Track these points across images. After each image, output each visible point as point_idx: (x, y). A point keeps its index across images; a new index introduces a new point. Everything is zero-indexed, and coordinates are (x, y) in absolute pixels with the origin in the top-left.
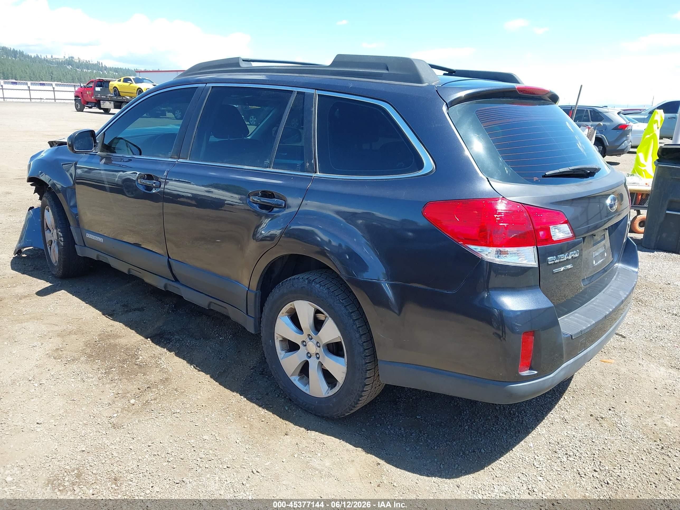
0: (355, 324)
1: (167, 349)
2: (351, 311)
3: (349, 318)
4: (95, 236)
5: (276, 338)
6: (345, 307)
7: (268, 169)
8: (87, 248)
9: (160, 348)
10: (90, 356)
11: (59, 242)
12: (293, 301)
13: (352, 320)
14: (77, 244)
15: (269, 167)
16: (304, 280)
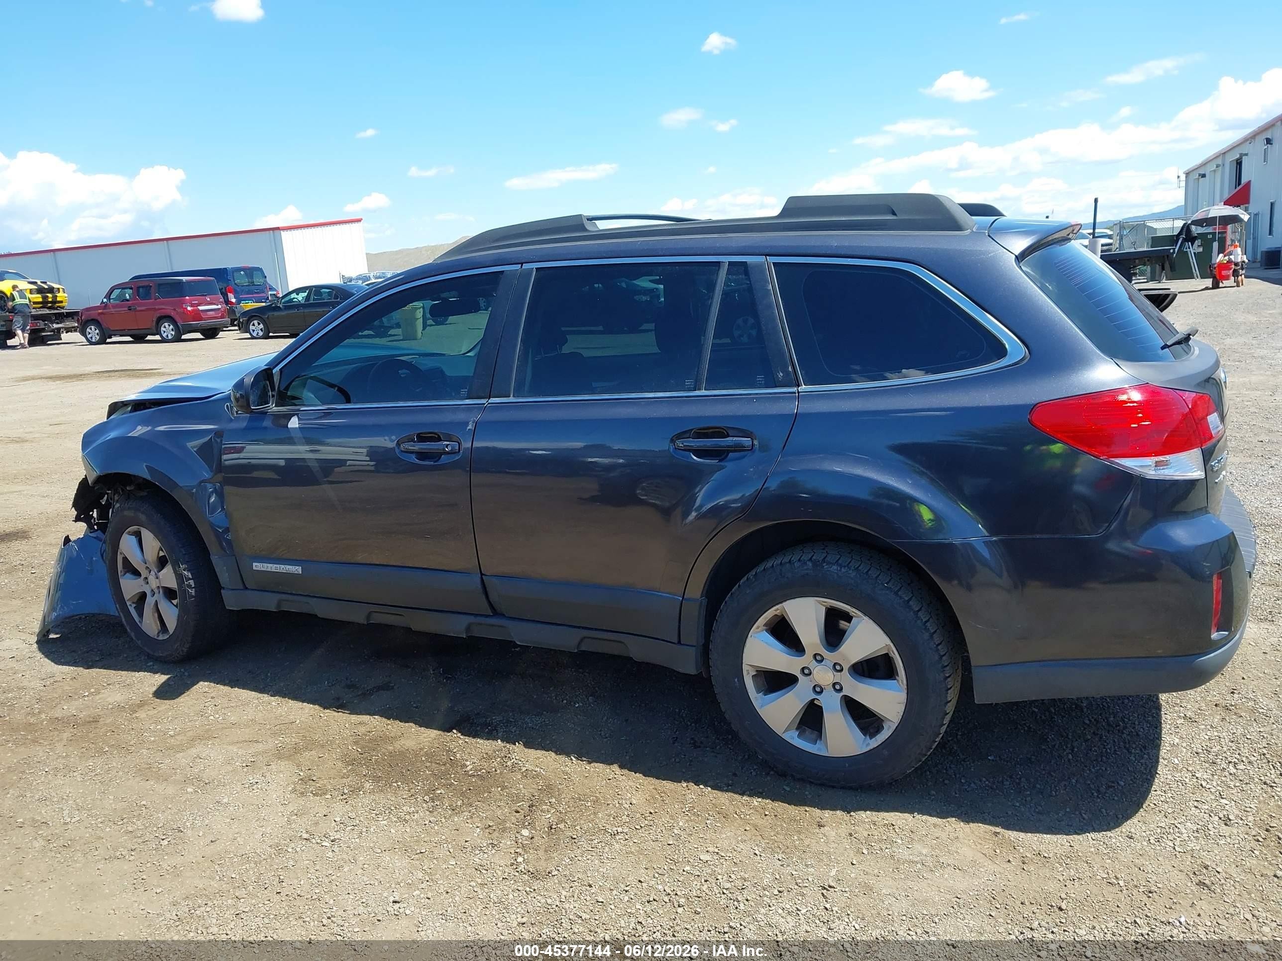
0: (919, 618)
1: (502, 741)
2: (907, 599)
3: (908, 610)
4: (278, 566)
5: (745, 673)
6: (896, 593)
7: (697, 393)
8: (250, 592)
9: (487, 742)
10: (376, 779)
11: (185, 590)
12: (781, 603)
13: (912, 613)
14: (224, 588)
15: (699, 389)
16: (805, 563)
